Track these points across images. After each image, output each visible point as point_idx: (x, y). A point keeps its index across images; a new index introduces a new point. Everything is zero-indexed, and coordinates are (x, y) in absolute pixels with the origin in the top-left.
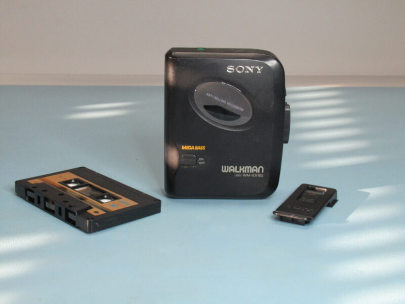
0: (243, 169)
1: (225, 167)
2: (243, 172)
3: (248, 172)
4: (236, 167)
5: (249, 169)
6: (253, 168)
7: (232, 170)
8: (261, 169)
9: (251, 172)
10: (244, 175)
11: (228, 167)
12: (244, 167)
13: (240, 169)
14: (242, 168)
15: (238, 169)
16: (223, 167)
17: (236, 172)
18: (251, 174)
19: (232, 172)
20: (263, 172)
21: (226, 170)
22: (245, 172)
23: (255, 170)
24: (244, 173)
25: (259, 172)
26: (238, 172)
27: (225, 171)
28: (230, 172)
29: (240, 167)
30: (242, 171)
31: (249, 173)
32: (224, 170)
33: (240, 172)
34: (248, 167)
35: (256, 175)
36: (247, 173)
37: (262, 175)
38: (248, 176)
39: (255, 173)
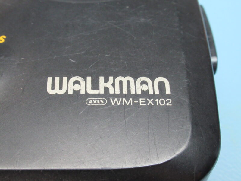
0: (109, 85)
1: (57, 79)
2: (111, 92)
3: (125, 91)
4: (89, 79)
5: (128, 82)
6: (139, 80)
7: (77, 87)
8: (162, 85)
9: (133, 92)
10: (114, 102)
11: (65, 79)
12: (111, 78)
13: (102, 84)
14: (106, 80)
15: (95, 85)
16: (50, 79)
17: (90, 91)
18: (136, 97)
19: (76, 93)
20: (168, 91)
21: (61, 88)
22: (118, 92)
23: (145, 88)
24: (114, 96)
25: (157, 92)
26: (96, 92)
27: (57, 91)
28: (70, 92)
29: (102, 79)
30: (106, 89)
31: (128, 96)
32: (53, 88)
33: (102, 91)
34: (125, 80)
35: (150, 102)
36: (121, 95)
37: (167, 100)
38: (128, 104)
39: (145, 94)
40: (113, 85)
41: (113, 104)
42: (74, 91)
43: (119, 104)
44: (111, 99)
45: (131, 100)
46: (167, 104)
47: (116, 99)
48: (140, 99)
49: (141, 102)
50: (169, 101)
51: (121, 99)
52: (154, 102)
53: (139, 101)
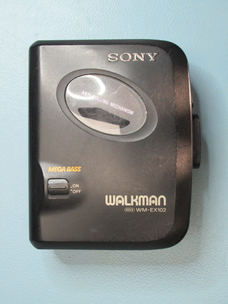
0: (136, 200)
1: (110, 197)
2: (137, 204)
3: (144, 204)
4: (126, 197)
5: (145, 199)
6: (151, 198)
7: (120, 202)
9: (147, 204)
11: (114, 196)
12: (137, 197)
13: (132, 200)
14: (134, 198)
15: (129, 201)
16: (107, 197)
17: (127, 204)
18: (149, 207)
19: (120, 205)
20: (165, 204)
21: (112, 202)
22: (140, 204)
23: (153, 202)
24: (138, 207)
25: (159, 204)
26: (129, 204)
27: (110, 204)
28: (117, 204)
29: (132, 197)
30: (134, 203)
32: (109, 202)
33: (132, 204)
34: (143, 197)
35: (155, 210)
36: (141, 207)
37: (164, 209)
38: (144, 211)
39: (153, 205)
40: (138, 200)
41: (138, 211)
42: (119, 204)
43: (140, 211)
44: (137, 209)
45: (146, 209)
46: (164, 211)
47: (139, 209)
48: (151, 208)
49: (151, 210)
50: (165, 209)
51: (141, 209)
52: (157, 210)
53: (150, 209)
